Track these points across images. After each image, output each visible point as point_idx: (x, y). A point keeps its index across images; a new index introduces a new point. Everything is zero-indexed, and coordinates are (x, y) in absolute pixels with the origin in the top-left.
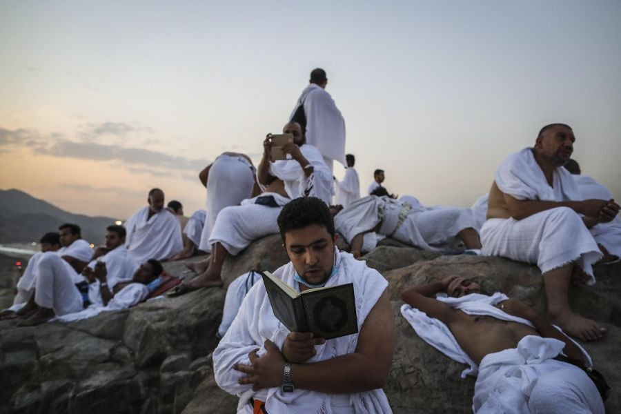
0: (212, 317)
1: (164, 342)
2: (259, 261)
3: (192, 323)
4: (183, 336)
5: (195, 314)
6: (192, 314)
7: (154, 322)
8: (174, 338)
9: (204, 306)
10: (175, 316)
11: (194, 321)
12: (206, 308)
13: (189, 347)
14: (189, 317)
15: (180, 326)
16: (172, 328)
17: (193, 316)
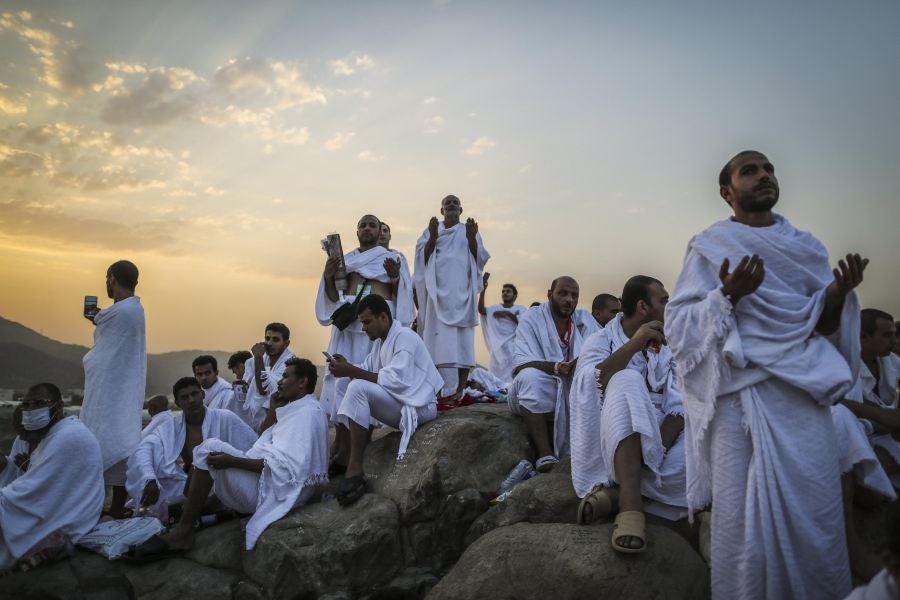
0: (375, 539)
1: (313, 576)
2: (435, 460)
3: (350, 549)
4: (337, 567)
5: (353, 536)
6: (349, 535)
7: (295, 547)
8: (327, 570)
9: (365, 523)
10: (324, 538)
11: (352, 545)
12: (366, 526)
13: (345, 581)
14: (344, 540)
15: (333, 553)
16: (323, 555)
17: (350, 538)
